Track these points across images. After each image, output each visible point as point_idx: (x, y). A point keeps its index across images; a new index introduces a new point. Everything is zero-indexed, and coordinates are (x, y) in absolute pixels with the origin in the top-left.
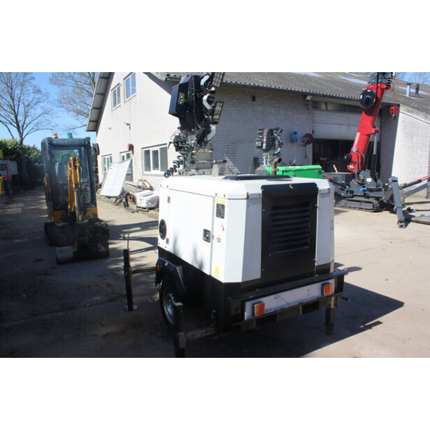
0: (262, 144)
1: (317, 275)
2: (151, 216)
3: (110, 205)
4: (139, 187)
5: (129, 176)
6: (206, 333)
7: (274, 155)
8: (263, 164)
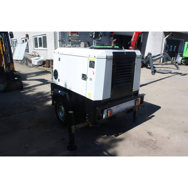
0: (93, 35)
1: (133, 96)
2: (40, 69)
3: (18, 64)
4: (33, 55)
5: (27, 50)
6: (84, 125)
7: (98, 41)
8: (93, 45)
